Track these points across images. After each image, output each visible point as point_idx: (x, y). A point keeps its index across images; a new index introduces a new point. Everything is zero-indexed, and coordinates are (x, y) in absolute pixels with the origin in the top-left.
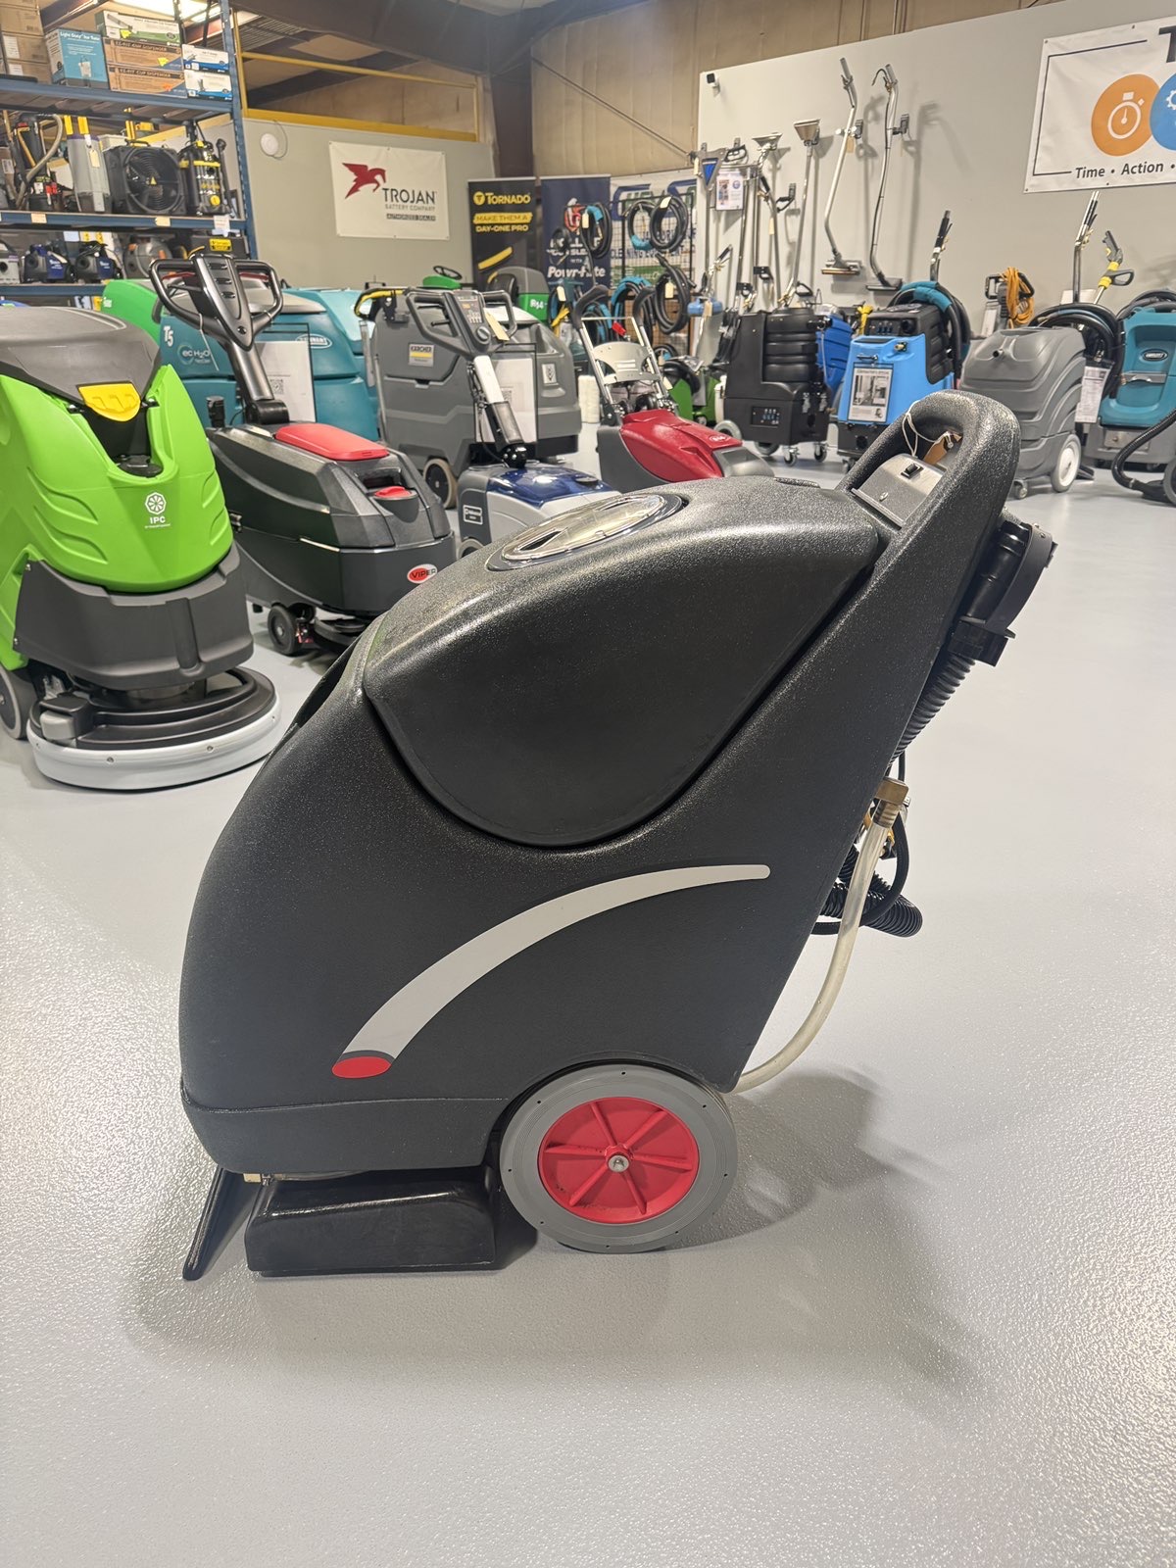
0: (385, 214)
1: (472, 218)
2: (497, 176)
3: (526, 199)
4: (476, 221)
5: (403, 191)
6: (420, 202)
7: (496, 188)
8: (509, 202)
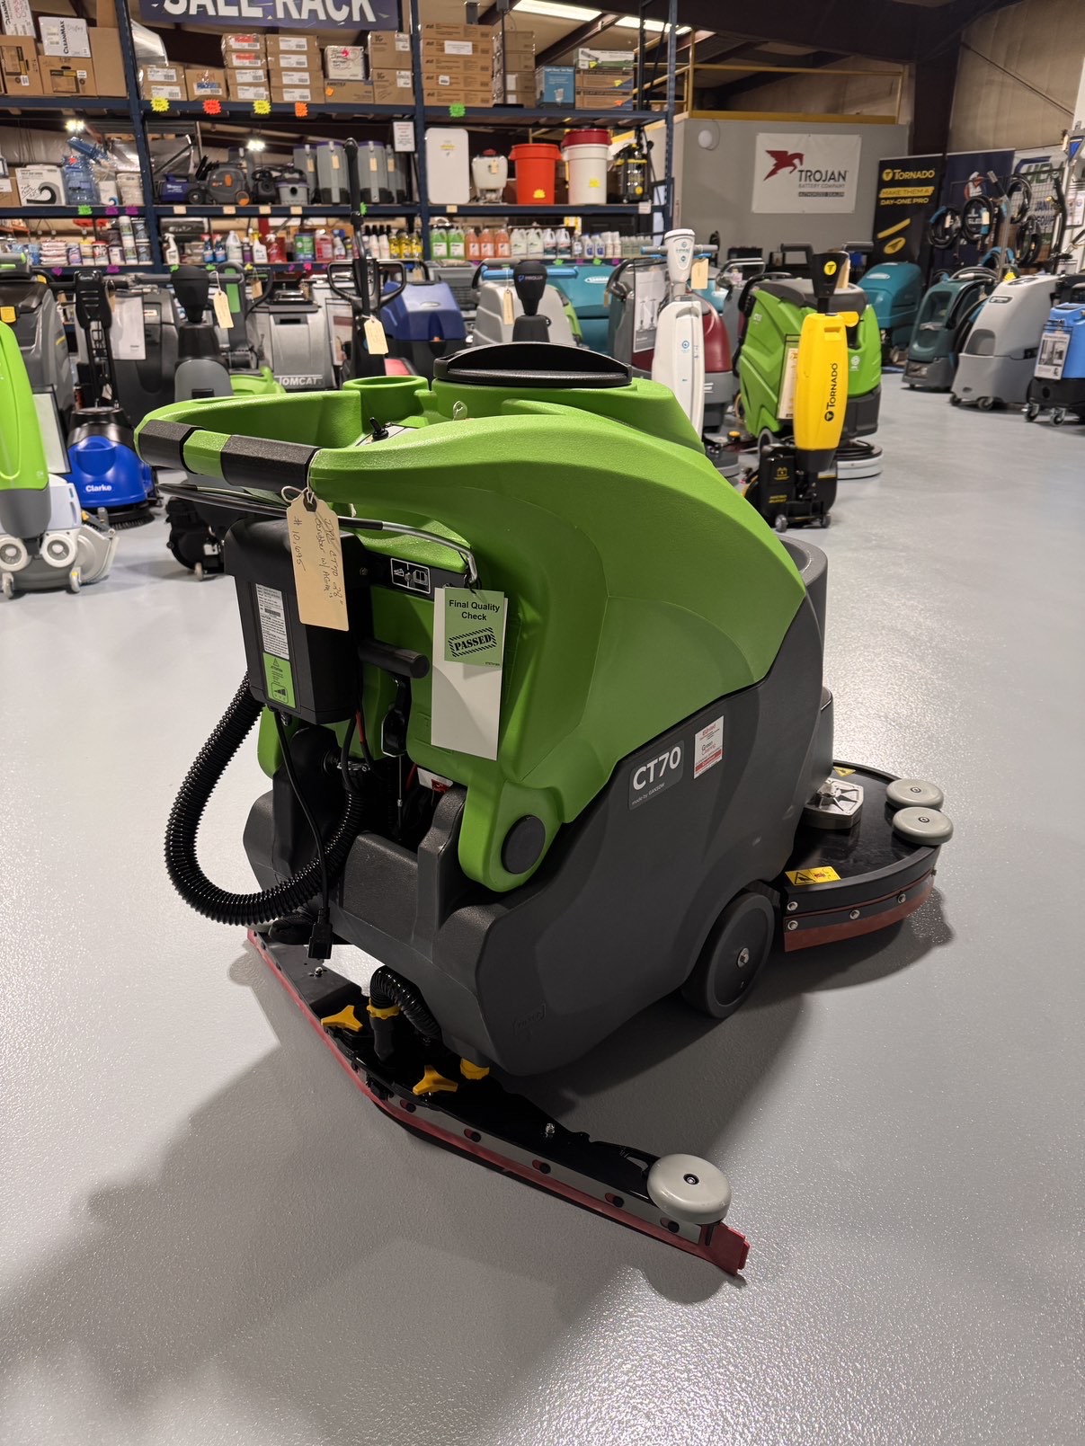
0: (797, 195)
1: (878, 193)
2: (909, 155)
3: (930, 174)
4: (882, 196)
5: (817, 171)
6: (832, 182)
7: (904, 165)
8: (915, 177)
